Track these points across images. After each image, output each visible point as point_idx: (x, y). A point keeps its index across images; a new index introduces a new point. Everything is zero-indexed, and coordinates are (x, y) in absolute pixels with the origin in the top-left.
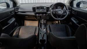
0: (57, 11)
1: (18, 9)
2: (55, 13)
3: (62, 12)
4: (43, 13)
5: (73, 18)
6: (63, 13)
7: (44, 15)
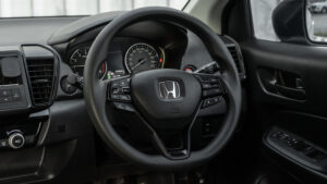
0: (146, 89)
3: (194, 89)
5: (278, 139)
6: (203, 98)
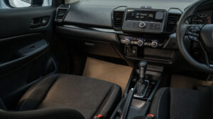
1: (65, 12)
2: (199, 38)
4: (148, 36)
7: (154, 43)
